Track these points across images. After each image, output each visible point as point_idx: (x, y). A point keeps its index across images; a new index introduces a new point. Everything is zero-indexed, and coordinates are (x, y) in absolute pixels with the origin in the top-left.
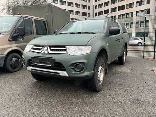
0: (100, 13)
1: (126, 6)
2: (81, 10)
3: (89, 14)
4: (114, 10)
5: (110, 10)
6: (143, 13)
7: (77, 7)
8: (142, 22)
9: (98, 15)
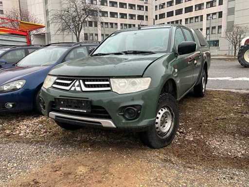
0: (162, 16)
1: (194, 7)
2: (137, 12)
3: (147, 17)
4: (179, 12)
5: (174, 12)
6: (214, 17)
7: (132, 8)
8: (214, 28)
9: (159, 19)
